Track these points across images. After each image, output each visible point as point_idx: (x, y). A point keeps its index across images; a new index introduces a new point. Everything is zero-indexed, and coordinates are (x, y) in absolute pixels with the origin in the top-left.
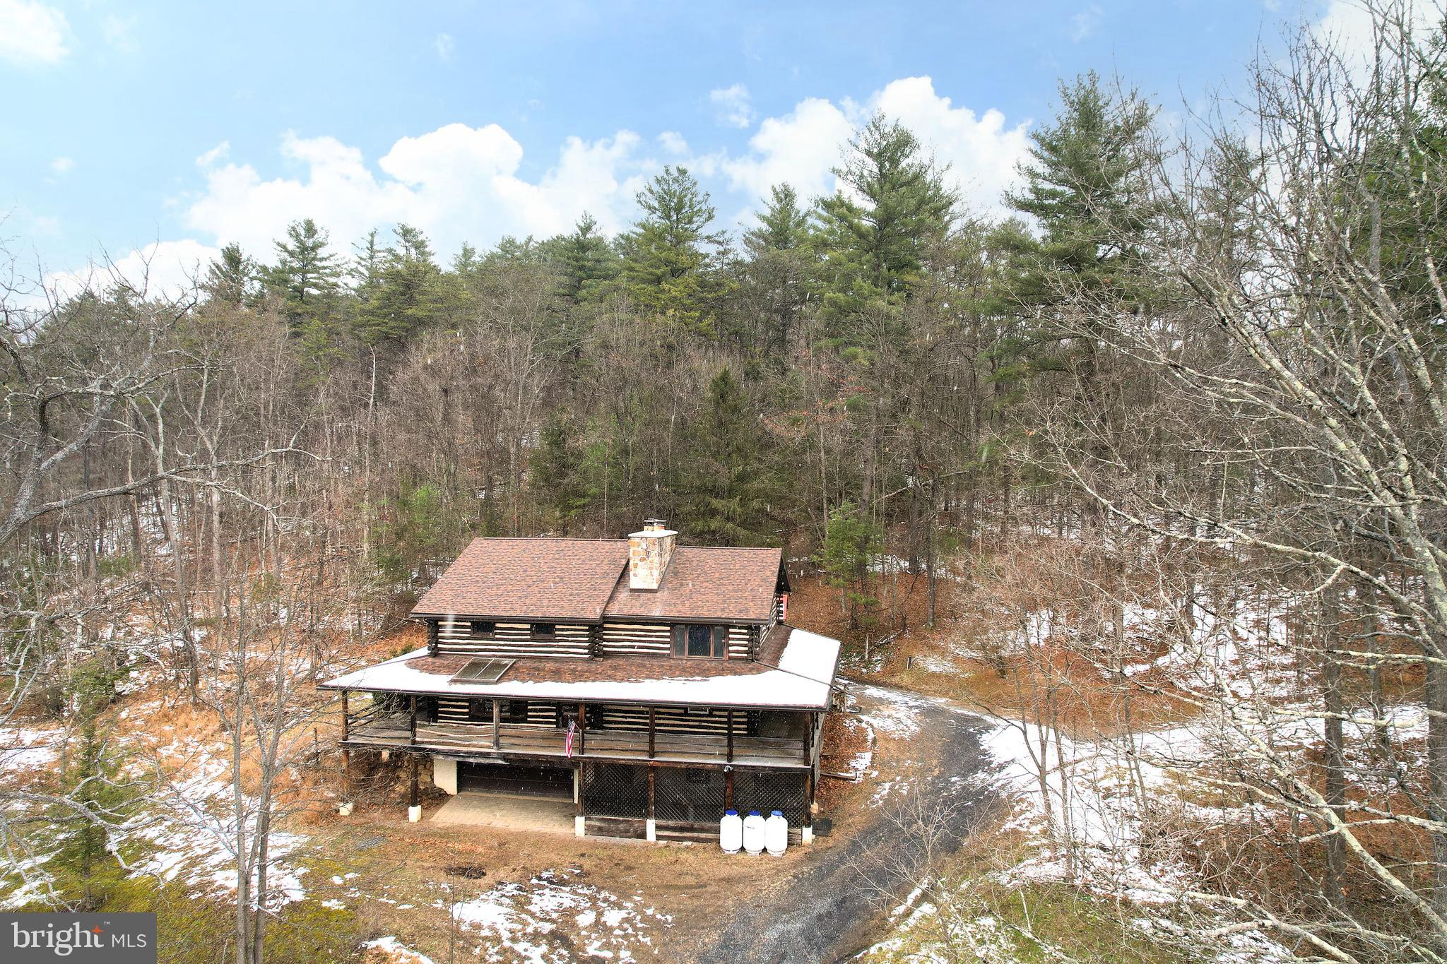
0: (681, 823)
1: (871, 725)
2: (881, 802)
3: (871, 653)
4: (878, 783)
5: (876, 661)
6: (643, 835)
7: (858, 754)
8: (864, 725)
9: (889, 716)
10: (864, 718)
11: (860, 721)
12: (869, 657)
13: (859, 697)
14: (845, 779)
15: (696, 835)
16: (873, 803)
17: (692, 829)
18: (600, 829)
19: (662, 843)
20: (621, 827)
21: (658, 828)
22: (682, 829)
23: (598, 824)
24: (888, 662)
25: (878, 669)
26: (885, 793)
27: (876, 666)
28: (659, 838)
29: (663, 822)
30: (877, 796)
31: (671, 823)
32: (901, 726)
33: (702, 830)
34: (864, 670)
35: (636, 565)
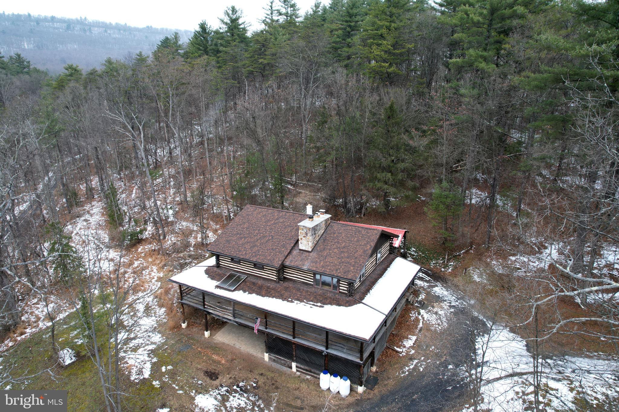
0: (307, 368)
1: (423, 318)
2: (407, 373)
3: (449, 260)
4: (411, 359)
5: (450, 265)
6: (291, 368)
7: (409, 336)
8: (420, 317)
9: (436, 313)
10: (422, 312)
11: (419, 314)
12: (447, 262)
13: (428, 294)
14: (397, 352)
15: (312, 374)
16: (403, 372)
17: (311, 372)
18: (274, 360)
19: (298, 373)
20: (282, 362)
21: (297, 367)
22: (307, 370)
23: (273, 358)
24: (455, 268)
25: (450, 270)
26: (412, 367)
27: (449, 268)
28: (297, 371)
29: (299, 365)
30: (407, 368)
31: (302, 366)
32: (439, 321)
33: (315, 373)
34: (443, 270)
35: (301, 239)
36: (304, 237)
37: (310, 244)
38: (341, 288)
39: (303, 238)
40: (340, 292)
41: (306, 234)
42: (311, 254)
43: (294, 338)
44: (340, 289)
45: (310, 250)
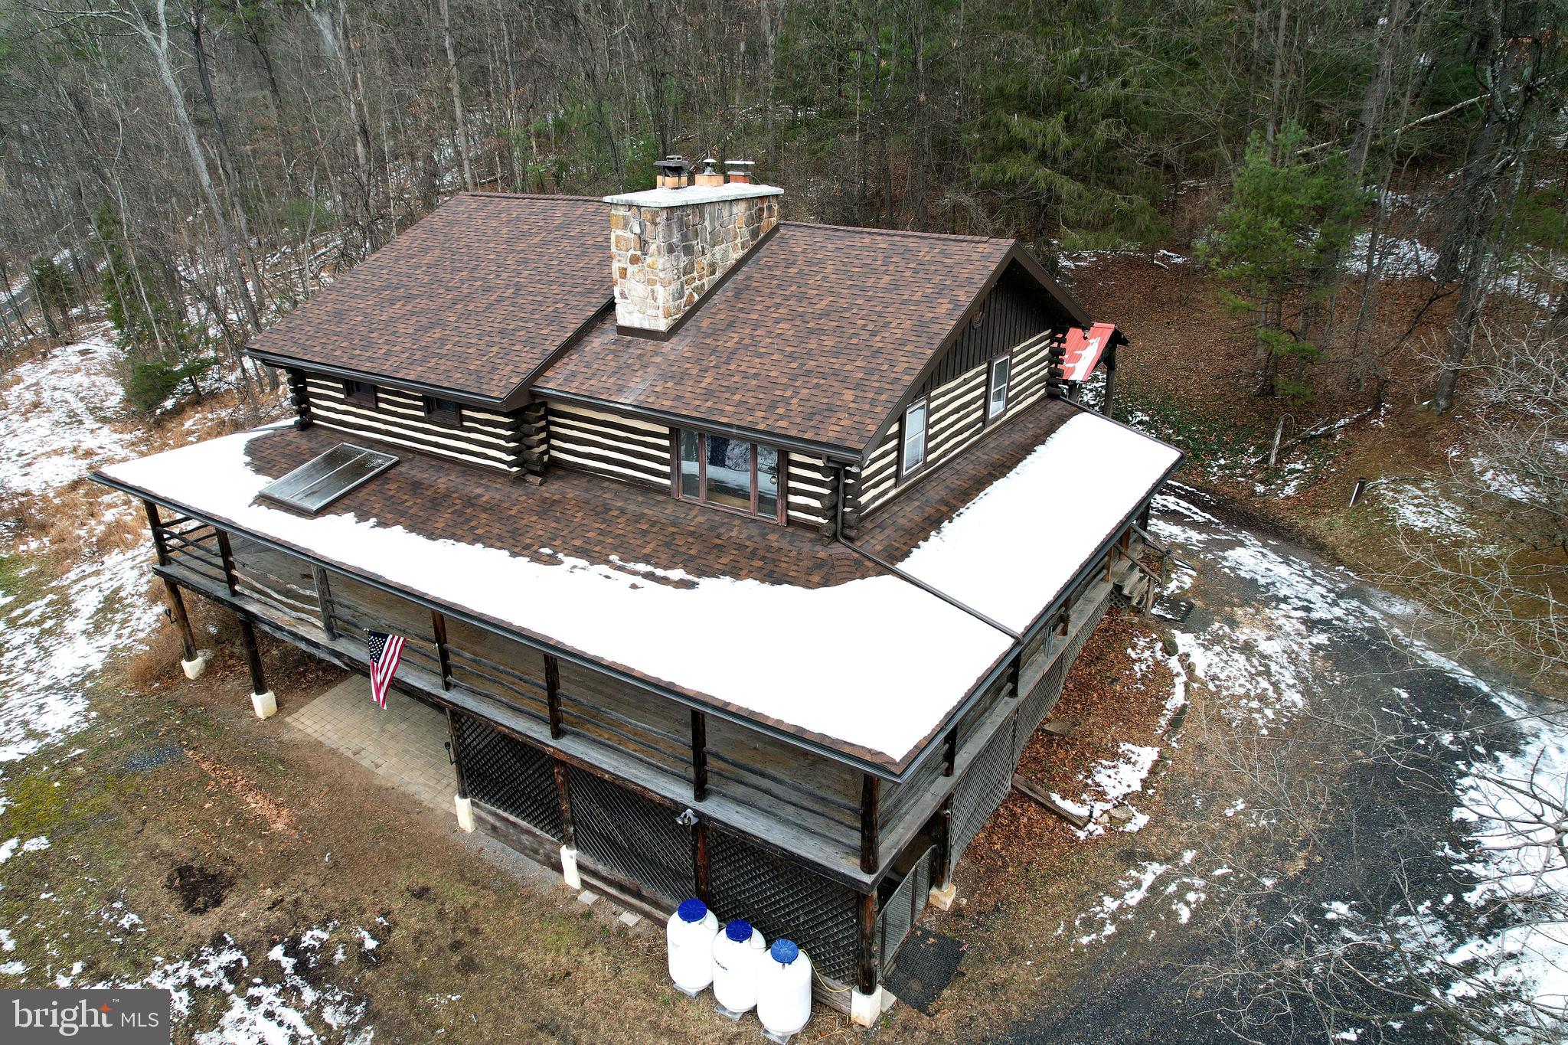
0: (621, 876)
1: (1190, 669)
2: (1110, 929)
3: (1285, 453)
4: (1132, 855)
5: (1292, 472)
6: (558, 868)
7: (1125, 747)
8: (1174, 663)
9: (1248, 648)
10: (1184, 641)
11: (1170, 649)
12: (1279, 461)
13: (1207, 571)
14: (1063, 817)
15: (647, 907)
16: (1091, 924)
17: (638, 895)
18: (494, 828)
19: (588, 898)
20: (525, 838)
21: (581, 867)
22: (621, 888)
23: (491, 819)
24: (1313, 479)
25: (1289, 490)
26: (1134, 898)
27: (1286, 483)
28: (585, 885)
29: (589, 862)
30: (1110, 904)
31: (600, 868)
32: (1264, 684)
33: (656, 904)
34: (1260, 488)
35: (623, 273)
36: (634, 260)
37: (663, 294)
38: (792, 499)
39: (632, 269)
40: (791, 522)
41: (643, 244)
42: (667, 346)
43: (557, 734)
44: (789, 506)
45: (662, 325)
